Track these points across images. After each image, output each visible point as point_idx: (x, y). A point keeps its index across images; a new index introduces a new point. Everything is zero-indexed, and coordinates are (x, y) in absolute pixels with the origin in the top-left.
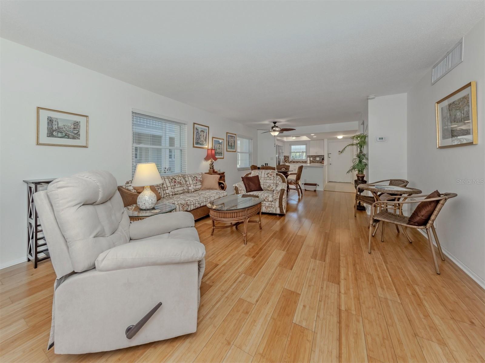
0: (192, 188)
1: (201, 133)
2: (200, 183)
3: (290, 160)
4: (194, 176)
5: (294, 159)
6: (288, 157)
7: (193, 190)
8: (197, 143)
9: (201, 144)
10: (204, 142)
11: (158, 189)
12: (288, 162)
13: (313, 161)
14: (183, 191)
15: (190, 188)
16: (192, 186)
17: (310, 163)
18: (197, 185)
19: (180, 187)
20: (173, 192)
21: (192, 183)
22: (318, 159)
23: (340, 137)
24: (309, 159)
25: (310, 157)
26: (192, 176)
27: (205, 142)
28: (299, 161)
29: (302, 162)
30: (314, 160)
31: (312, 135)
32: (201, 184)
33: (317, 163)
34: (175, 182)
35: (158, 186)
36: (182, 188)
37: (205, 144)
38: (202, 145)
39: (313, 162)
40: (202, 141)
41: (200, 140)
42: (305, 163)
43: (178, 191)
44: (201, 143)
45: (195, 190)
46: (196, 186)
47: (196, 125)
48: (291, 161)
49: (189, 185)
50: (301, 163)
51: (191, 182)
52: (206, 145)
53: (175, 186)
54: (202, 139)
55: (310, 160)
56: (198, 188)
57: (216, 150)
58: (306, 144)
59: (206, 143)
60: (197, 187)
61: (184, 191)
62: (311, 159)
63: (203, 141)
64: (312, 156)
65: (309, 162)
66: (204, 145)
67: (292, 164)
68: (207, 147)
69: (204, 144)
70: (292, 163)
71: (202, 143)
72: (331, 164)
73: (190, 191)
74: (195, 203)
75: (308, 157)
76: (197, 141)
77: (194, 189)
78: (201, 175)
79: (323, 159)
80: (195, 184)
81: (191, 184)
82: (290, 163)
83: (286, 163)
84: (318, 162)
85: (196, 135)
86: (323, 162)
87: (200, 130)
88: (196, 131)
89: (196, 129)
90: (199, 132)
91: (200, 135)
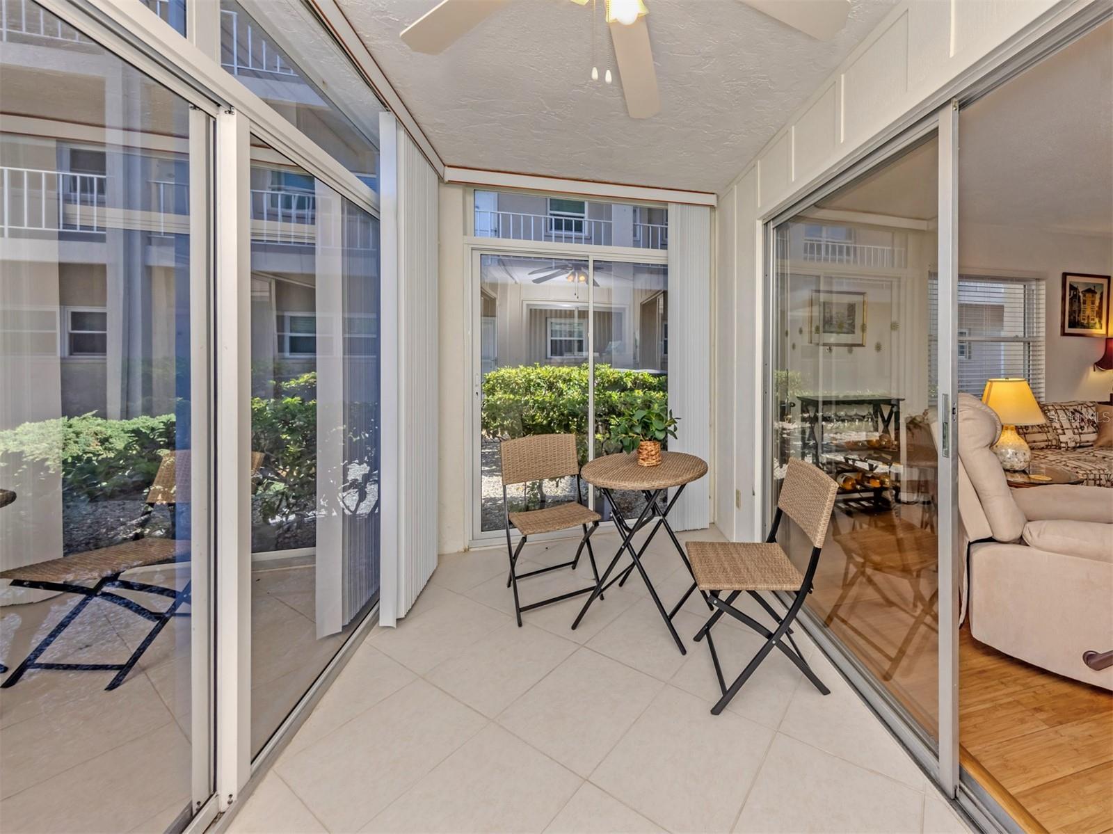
0: (1067, 438)
1: (1084, 296)
2: (1091, 429)
4: (1071, 409)
7: (1072, 445)
8: (1074, 324)
9: (1083, 326)
10: (1093, 319)
14: (1047, 443)
15: (1063, 438)
16: (1069, 433)
18: (1085, 433)
21: (1069, 427)
26: (1068, 410)
27: (1097, 320)
32: (1094, 430)
37: (1098, 324)
38: (1088, 328)
40: (1088, 317)
41: (1082, 314)
44: (1086, 322)
45: (1078, 445)
46: (1080, 434)
47: (1070, 279)
49: (1060, 431)
51: (1066, 424)
52: (1101, 328)
53: (1027, 430)
54: (1088, 312)
56: (1086, 440)
59: (1100, 322)
60: (1085, 438)
61: (1050, 443)
63: (1091, 318)
66: (1096, 328)
68: (1103, 331)
69: (1095, 323)
71: (1089, 322)
73: (1063, 445)
74: (1098, 477)
76: (1072, 317)
77: (1076, 443)
78: (1094, 408)
80: (1077, 428)
81: (1065, 427)
85: (1071, 304)
87: (1081, 290)
88: (1072, 292)
89: (1072, 287)
90: (1081, 294)
91: (1082, 301)
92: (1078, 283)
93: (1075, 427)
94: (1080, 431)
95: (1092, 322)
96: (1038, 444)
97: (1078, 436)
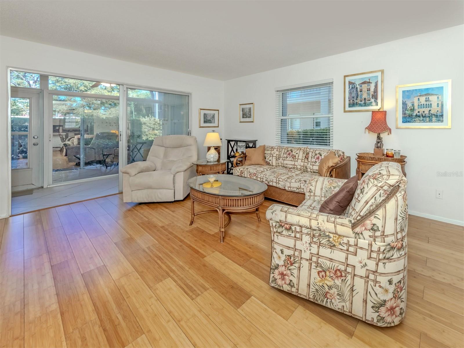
8: (352, 105)
10: (369, 100)
11: (270, 156)
14: (293, 166)
19: (292, 161)
20: (282, 164)
27: (373, 100)
34: (289, 154)
35: (271, 154)
36: (293, 163)
37: (374, 104)
40: (365, 99)
41: (359, 98)
43: (287, 164)
44: (363, 102)
46: (313, 165)
47: (349, 78)
52: (377, 105)
54: (365, 96)
57: (413, 110)
63: (367, 99)
66: (372, 106)
71: (365, 103)
76: (351, 101)
80: (313, 162)
85: (350, 93)
87: (357, 83)
88: (351, 86)
89: (350, 83)
90: (358, 86)
91: (359, 90)
92: (355, 79)
93: (312, 161)
94: (314, 163)
95: (369, 102)
96: (288, 165)
97: (312, 166)
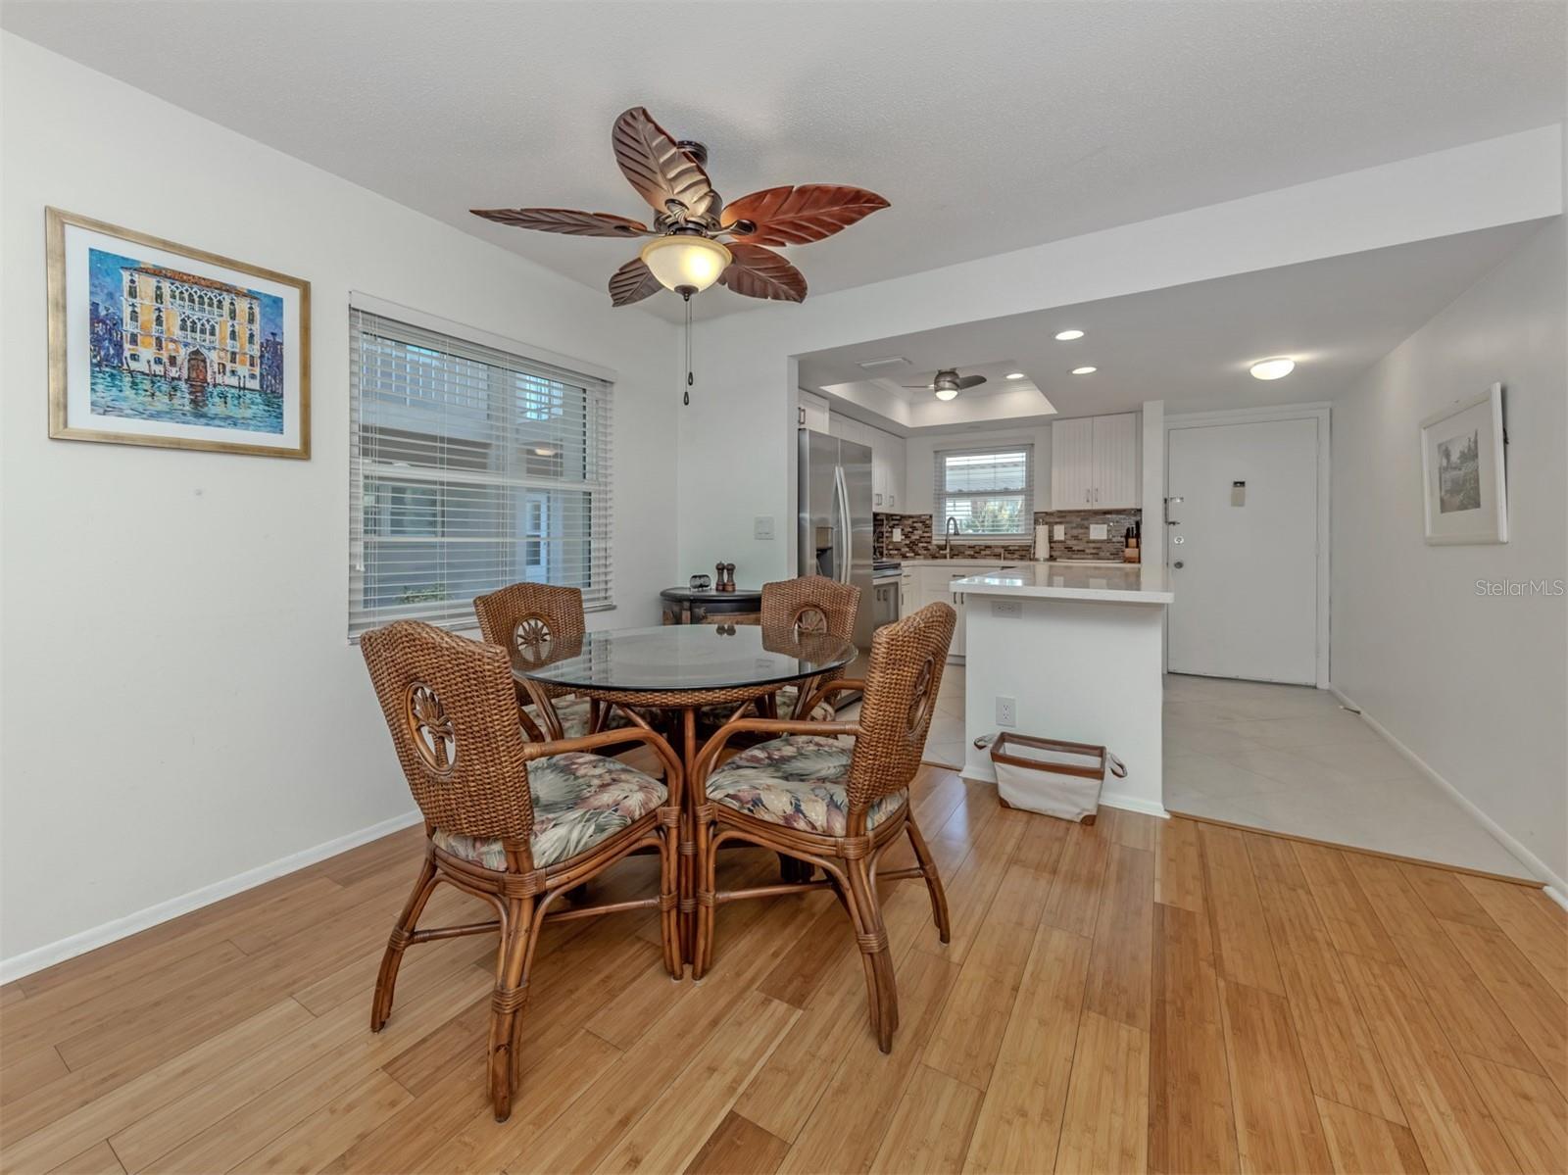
3: (937, 540)
5: (956, 534)
6: (926, 523)
12: (926, 549)
13: (1070, 543)
17: (1052, 558)
22: (1098, 532)
23: (1272, 368)
24: (1042, 531)
25: (1051, 525)
28: (988, 547)
29: (1006, 548)
30: (1076, 538)
31: (1076, 372)
33: (1096, 556)
39: (1069, 549)
42: (1022, 558)
48: (942, 548)
50: (998, 556)
55: (1051, 540)
58: (1028, 447)
62: (1059, 533)
64: (1062, 516)
65: (1042, 550)
67: (948, 561)
70: (945, 557)
72: (1179, 565)
75: (1036, 522)
79: (1134, 534)
82: (934, 557)
83: (917, 554)
84: (1097, 551)
86: (1130, 552)
